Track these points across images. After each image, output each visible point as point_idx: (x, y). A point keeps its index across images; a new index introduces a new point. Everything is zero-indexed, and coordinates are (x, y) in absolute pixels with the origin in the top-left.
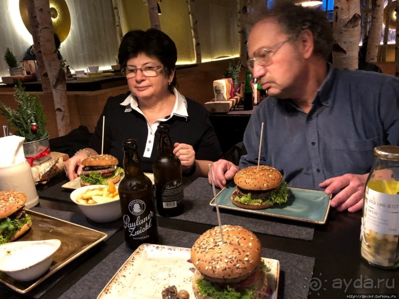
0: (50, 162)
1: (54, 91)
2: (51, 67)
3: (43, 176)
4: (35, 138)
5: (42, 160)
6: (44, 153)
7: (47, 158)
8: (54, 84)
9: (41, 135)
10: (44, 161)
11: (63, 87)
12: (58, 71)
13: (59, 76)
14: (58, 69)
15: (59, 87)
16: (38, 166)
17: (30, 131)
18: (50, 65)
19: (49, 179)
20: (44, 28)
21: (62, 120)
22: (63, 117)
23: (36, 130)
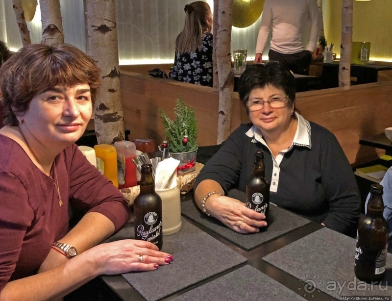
0: (193, 174)
1: (221, 93)
2: (222, 69)
3: (184, 187)
4: (184, 149)
5: (186, 171)
6: (189, 165)
7: (191, 170)
8: (222, 86)
9: (190, 148)
10: (187, 172)
11: (229, 91)
12: (227, 74)
13: (228, 79)
14: (229, 72)
15: (226, 90)
16: (181, 177)
17: (181, 142)
18: (221, 67)
19: (188, 191)
20: (223, 31)
21: (223, 123)
22: (224, 121)
23: (186, 143)
